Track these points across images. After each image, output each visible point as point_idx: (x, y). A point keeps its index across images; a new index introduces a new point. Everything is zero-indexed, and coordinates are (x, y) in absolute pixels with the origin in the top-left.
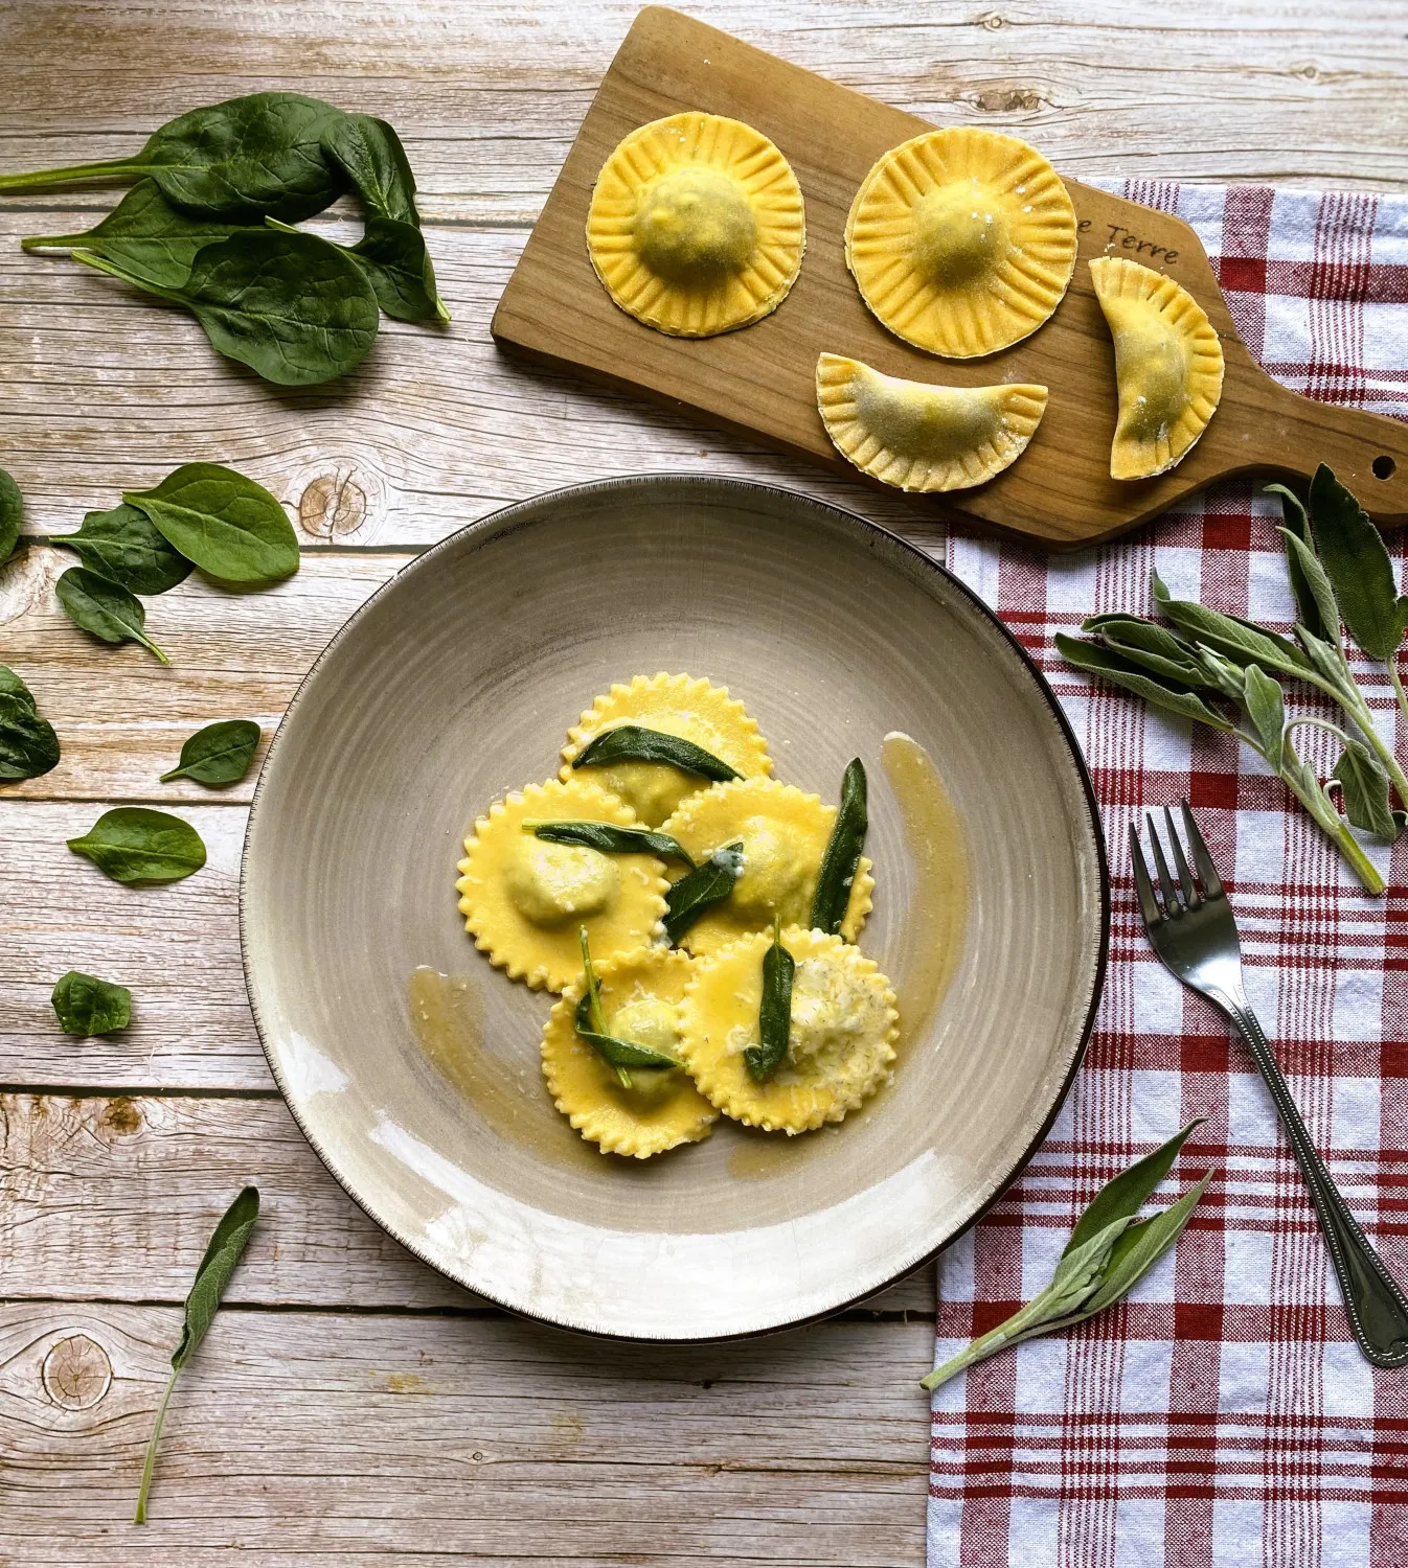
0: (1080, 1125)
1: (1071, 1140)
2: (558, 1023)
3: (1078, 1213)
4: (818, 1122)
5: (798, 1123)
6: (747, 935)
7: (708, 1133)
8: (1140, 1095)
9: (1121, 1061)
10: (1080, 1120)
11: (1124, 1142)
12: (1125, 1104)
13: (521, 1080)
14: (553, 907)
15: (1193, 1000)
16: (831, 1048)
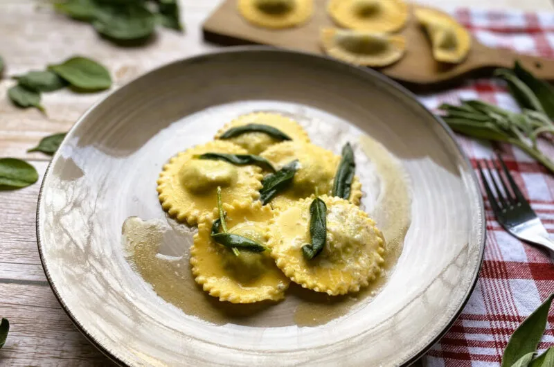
0: (489, 307)
1: (486, 314)
2: (201, 234)
3: (501, 354)
4: (345, 291)
5: (334, 289)
6: (301, 200)
7: (282, 296)
8: (516, 292)
9: (501, 274)
10: (488, 304)
11: (516, 315)
12: (509, 296)
13: (177, 269)
14: (205, 179)
15: (528, 247)
16: (349, 250)
